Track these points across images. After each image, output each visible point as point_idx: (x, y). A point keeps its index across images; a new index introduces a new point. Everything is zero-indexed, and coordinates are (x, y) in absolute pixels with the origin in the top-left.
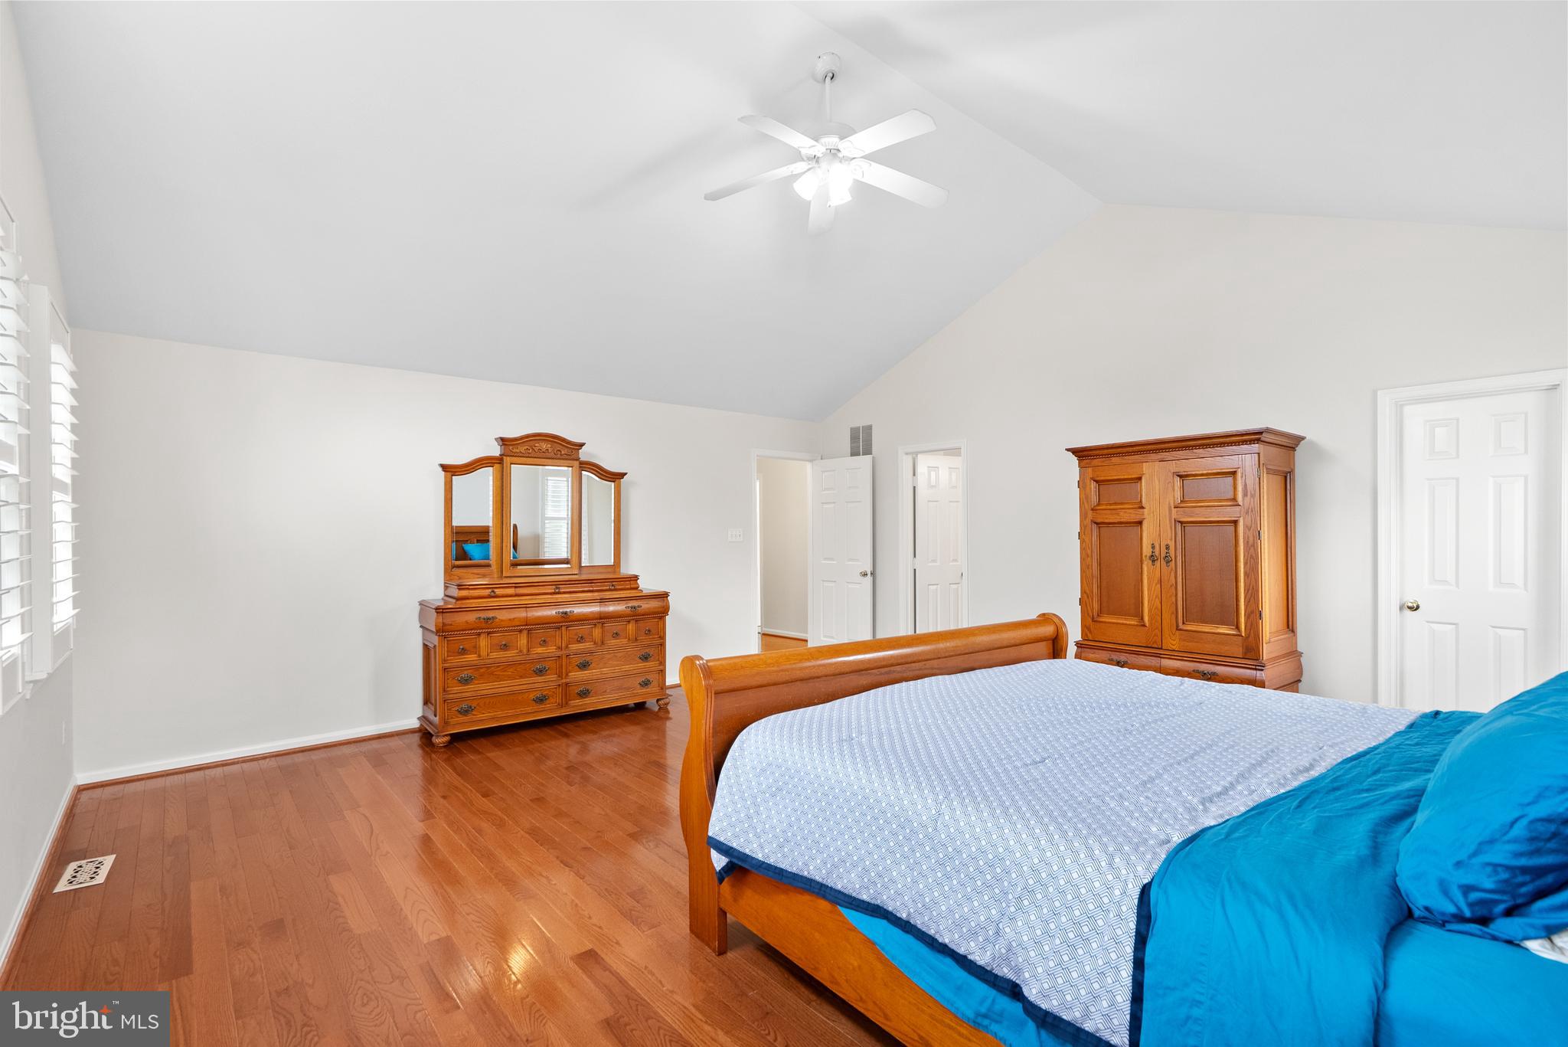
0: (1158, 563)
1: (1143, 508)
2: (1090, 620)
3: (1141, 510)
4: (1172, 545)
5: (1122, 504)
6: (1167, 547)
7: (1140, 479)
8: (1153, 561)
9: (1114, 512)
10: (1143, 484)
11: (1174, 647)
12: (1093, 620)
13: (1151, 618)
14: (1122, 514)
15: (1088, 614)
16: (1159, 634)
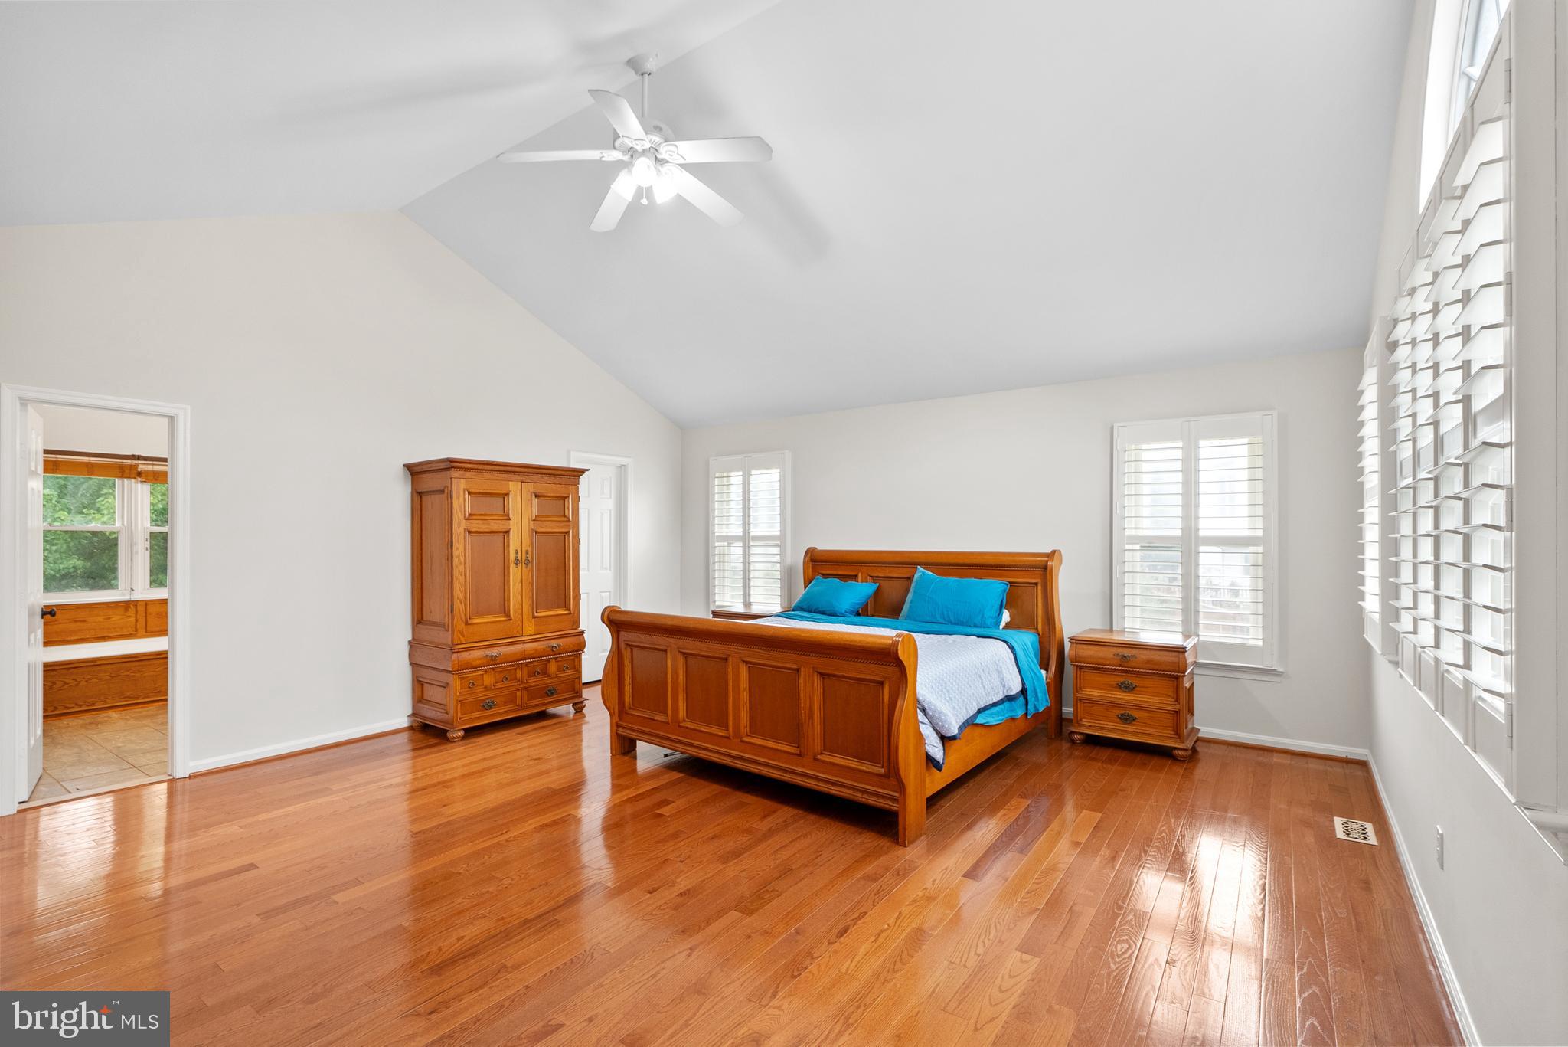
0: (520, 566)
1: (510, 519)
2: (463, 625)
3: (508, 521)
4: (530, 549)
5: (492, 515)
6: (527, 552)
7: (507, 494)
8: (517, 564)
9: (485, 522)
10: (511, 499)
11: (531, 633)
12: (467, 624)
13: (515, 612)
14: (492, 524)
15: (461, 619)
16: (521, 625)
